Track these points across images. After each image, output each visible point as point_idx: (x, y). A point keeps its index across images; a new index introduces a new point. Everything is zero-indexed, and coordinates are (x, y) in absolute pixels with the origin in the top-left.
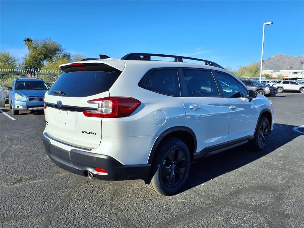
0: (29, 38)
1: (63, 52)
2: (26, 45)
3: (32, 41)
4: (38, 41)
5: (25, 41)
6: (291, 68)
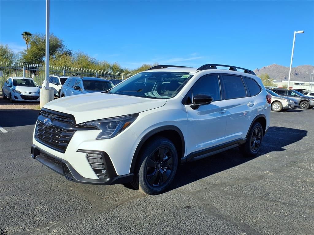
0: (28, 32)
1: (65, 49)
2: (24, 39)
3: (30, 35)
4: (39, 35)
5: (23, 35)
6: (285, 78)
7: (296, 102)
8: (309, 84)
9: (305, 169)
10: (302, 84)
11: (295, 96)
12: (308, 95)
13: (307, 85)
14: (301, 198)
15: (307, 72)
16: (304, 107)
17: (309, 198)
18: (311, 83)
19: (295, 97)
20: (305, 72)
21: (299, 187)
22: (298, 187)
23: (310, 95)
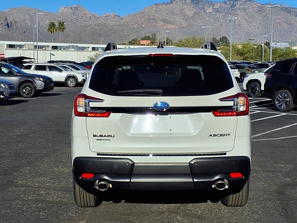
7: (12, 85)
8: (33, 47)
9: (26, 187)
10: (21, 47)
11: (10, 74)
12: (32, 72)
13: (30, 48)
14: (22, 218)
15: (28, 21)
16: (28, 94)
17: (31, 216)
18: (36, 44)
19: (10, 76)
20: (24, 21)
21: (20, 209)
22: (17, 209)
23: (36, 69)
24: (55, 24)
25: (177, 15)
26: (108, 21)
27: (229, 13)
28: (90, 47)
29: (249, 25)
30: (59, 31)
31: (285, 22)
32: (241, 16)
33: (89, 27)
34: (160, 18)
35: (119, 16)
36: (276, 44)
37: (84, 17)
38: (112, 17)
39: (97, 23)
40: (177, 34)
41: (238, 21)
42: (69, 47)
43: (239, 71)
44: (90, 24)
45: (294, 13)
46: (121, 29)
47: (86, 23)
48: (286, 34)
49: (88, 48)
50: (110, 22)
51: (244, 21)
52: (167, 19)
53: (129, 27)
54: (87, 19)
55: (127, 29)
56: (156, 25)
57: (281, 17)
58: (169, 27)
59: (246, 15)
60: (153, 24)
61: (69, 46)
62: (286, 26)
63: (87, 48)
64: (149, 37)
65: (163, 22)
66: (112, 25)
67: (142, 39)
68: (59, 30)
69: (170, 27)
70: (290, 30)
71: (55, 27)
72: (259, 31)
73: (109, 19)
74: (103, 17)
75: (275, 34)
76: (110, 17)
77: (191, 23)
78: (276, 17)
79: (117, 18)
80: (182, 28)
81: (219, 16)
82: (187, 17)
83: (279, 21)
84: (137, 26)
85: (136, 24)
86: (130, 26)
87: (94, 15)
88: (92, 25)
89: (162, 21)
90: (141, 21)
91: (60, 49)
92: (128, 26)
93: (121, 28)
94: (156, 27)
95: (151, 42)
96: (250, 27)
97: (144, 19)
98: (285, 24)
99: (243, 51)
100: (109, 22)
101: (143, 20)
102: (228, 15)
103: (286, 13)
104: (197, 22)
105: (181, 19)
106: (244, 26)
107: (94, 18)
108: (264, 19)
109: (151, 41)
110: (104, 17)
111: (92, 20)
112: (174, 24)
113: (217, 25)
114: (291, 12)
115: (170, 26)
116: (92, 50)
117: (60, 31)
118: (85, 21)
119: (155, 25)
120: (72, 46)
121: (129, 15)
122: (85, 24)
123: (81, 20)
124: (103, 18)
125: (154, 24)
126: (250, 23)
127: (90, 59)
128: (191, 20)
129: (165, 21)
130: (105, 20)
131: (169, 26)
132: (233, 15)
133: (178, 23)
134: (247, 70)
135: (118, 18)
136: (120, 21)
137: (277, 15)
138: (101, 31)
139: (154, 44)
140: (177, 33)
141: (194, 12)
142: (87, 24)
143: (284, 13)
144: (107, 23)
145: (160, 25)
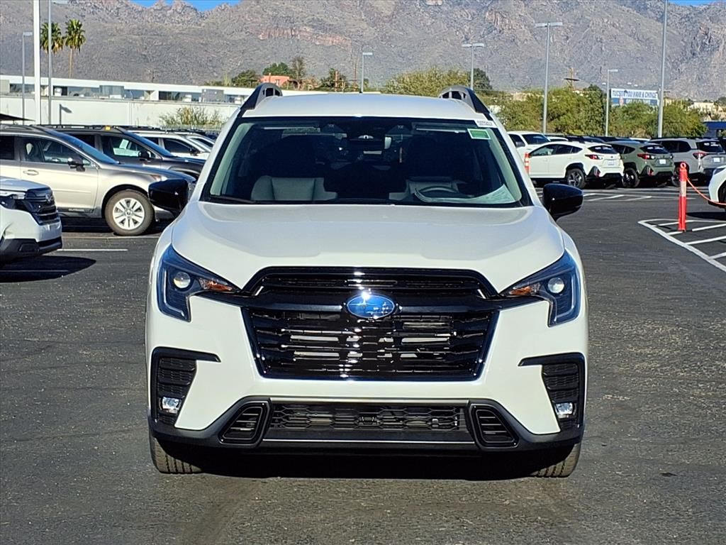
24: (59, 29)
25: (349, 10)
26: (166, 22)
27: (487, 7)
28: (152, 91)
29: (537, 40)
30: (69, 46)
31: (630, 36)
32: (518, 17)
33: (114, 35)
34: (305, 17)
35: (196, 10)
36: (626, 91)
37: (102, 9)
38: (176, 10)
39: (136, 26)
40: (350, 62)
41: (509, 29)
42: (101, 91)
43: (621, 158)
44: (116, 28)
45: (654, 13)
46: (202, 44)
47: (107, 25)
48: (634, 65)
49: (149, 92)
50: (171, 25)
51: (526, 31)
52: (325, 19)
53: (222, 39)
54: (110, 13)
55: (217, 44)
56: (295, 36)
57: (622, 20)
58: (329, 41)
59: (531, 14)
60: (285, 32)
61: (101, 86)
62: (632, 45)
63: (145, 93)
64: (284, 67)
65: (313, 27)
66: (177, 31)
67: (266, 73)
68: (67, 44)
69: (333, 42)
70: (643, 55)
71: (59, 36)
72: (564, 56)
73: (168, 15)
74: (152, 10)
75: (605, 65)
76: (171, 11)
77: (387, 33)
78: (607, 22)
79: (191, 14)
80: (363, 46)
81: (461, 16)
82: (376, 15)
83: (615, 31)
84: (243, 37)
85: (241, 31)
86: (226, 36)
87: (127, 6)
88: (122, 30)
89: (309, 26)
90: (254, 25)
91: (77, 95)
92: (219, 36)
93: (201, 41)
94: (293, 42)
95: (291, 80)
96: (540, 47)
97: (262, 17)
98: (631, 40)
99: (555, 108)
100: (167, 25)
101: (260, 20)
102: (485, 14)
103: (635, 12)
104: (402, 30)
105: (360, 20)
106: (526, 42)
107: (129, 14)
108: (578, 25)
109: (291, 77)
110: (155, 10)
111: (122, 16)
112: (341, 34)
113: (455, 40)
114: (646, 8)
115: (331, 39)
116: (160, 98)
117: (71, 47)
118: (103, 20)
119: (292, 36)
120: (107, 88)
121: (223, 6)
122: (105, 27)
123: (92, 16)
124: (151, 12)
125: (289, 31)
126: (541, 37)
127: (165, 123)
128: (388, 25)
129: (320, 26)
130: (158, 20)
131: (328, 38)
132: (497, 14)
133: (352, 30)
134: (638, 155)
135: (193, 13)
136: (199, 23)
137: (611, 17)
138: (146, 49)
139: (299, 85)
140: (349, 59)
141: (394, 3)
142: (108, 30)
143: (628, 11)
144: (163, 27)
145: (305, 34)
